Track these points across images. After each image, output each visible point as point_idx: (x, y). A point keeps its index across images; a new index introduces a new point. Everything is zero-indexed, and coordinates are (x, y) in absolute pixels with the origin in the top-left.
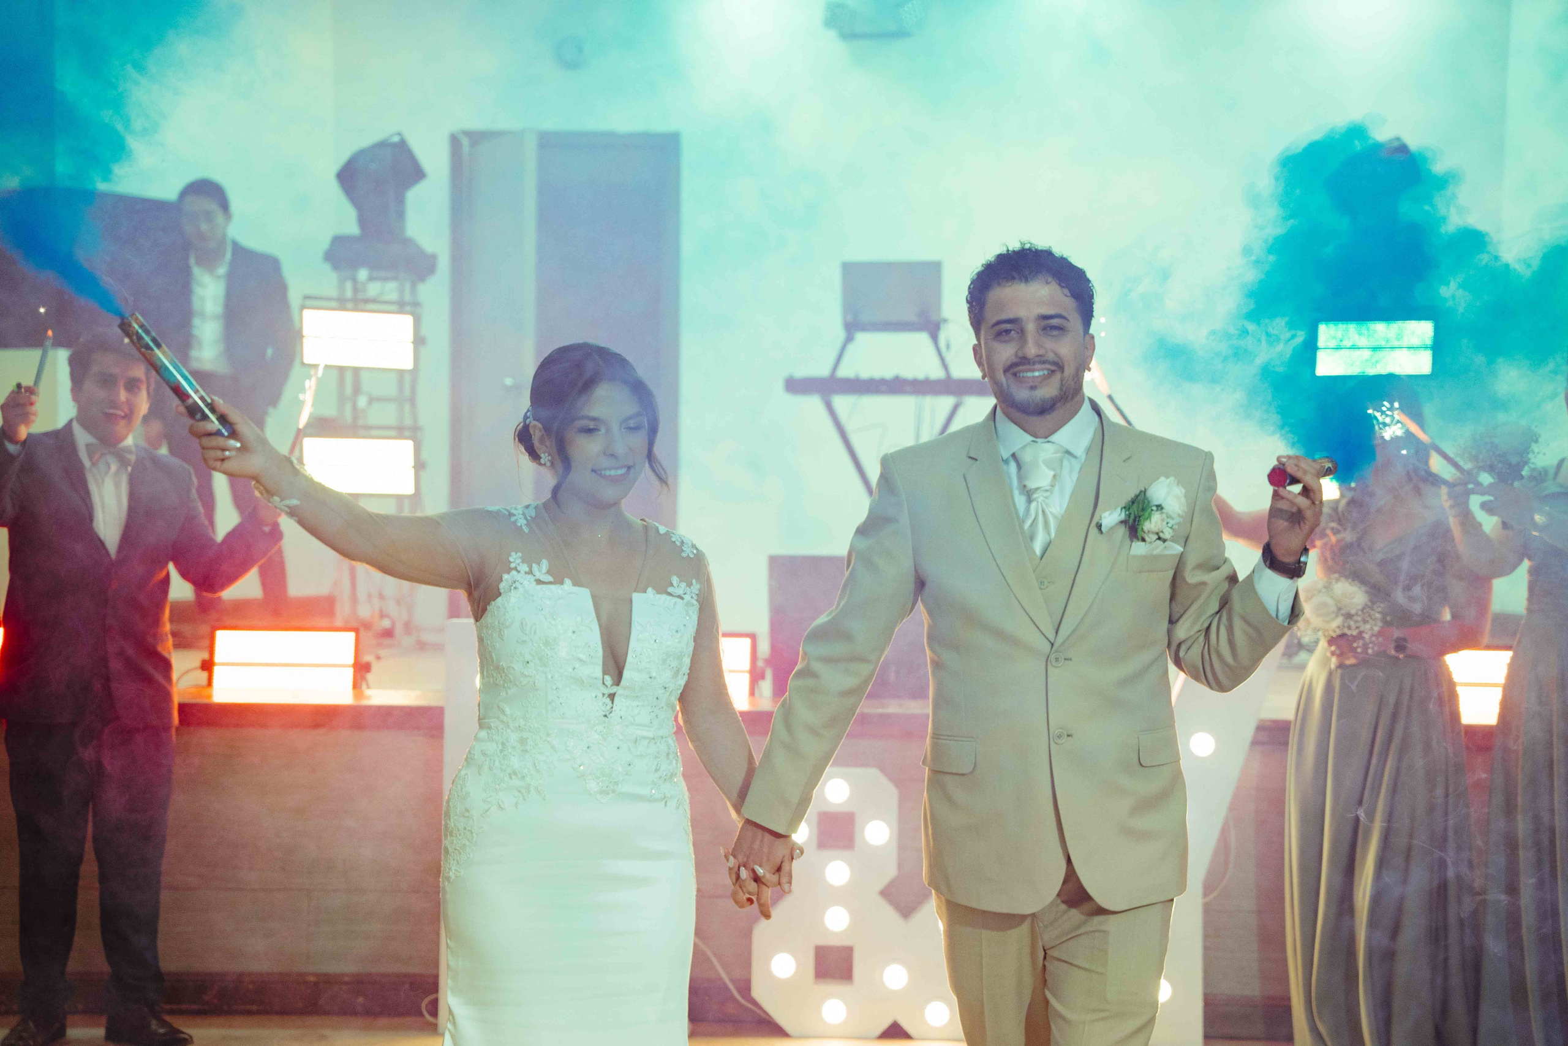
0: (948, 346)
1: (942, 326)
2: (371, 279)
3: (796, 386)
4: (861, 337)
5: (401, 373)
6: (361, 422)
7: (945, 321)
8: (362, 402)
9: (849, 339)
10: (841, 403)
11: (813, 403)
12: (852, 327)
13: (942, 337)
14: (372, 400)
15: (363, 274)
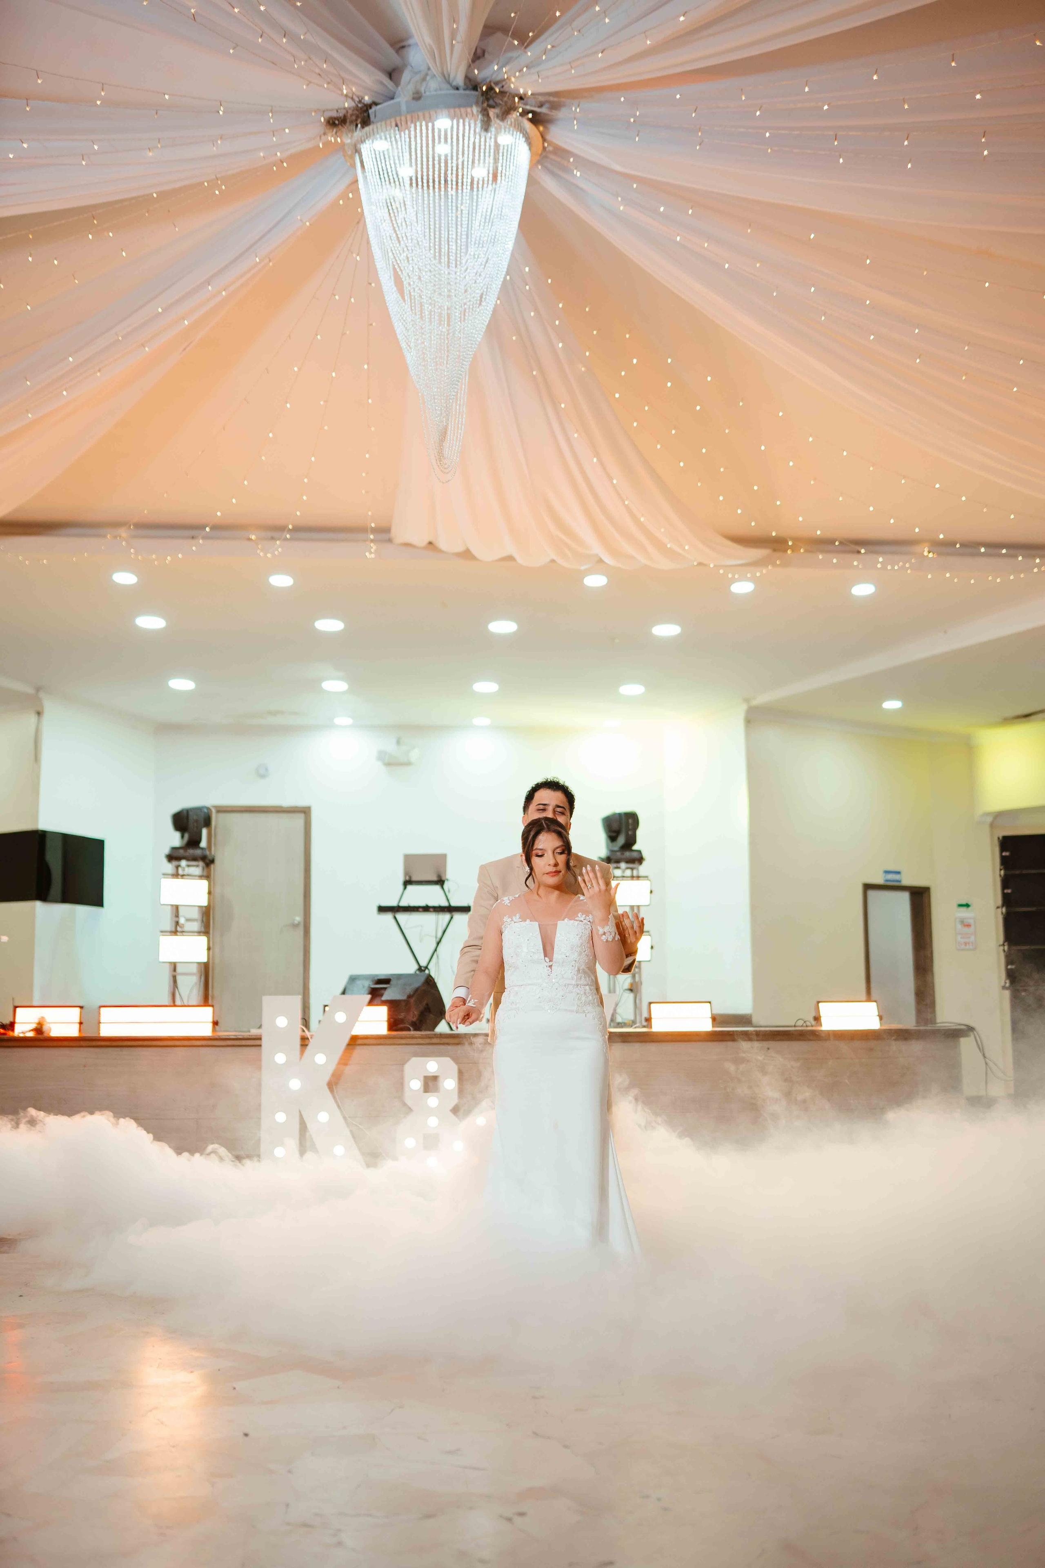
0: (449, 891)
1: (446, 882)
2: (188, 866)
3: (382, 909)
4: (409, 887)
5: (200, 907)
6: (179, 929)
7: (447, 880)
8: (182, 921)
9: (405, 888)
10: (401, 917)
11: (389, 917)
12: (407, 883)
13: (446, 886)
14: (188, 920)
15: (183, 863)
